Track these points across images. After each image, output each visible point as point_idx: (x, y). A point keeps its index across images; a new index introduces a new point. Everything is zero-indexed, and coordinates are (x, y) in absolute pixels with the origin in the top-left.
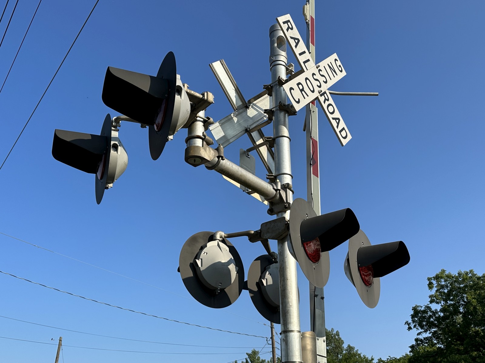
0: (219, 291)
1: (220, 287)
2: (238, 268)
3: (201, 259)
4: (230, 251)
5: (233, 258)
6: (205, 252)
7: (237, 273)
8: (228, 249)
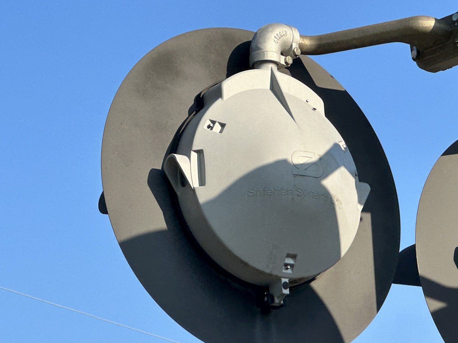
0: (286, 292)
1: (289, 271)
2: (367, 188)
3: (197, 152)
4: (329, 113)
5: (343, 144)
6: (214, 122)
7: (363, 211)
8: (318, 103)
